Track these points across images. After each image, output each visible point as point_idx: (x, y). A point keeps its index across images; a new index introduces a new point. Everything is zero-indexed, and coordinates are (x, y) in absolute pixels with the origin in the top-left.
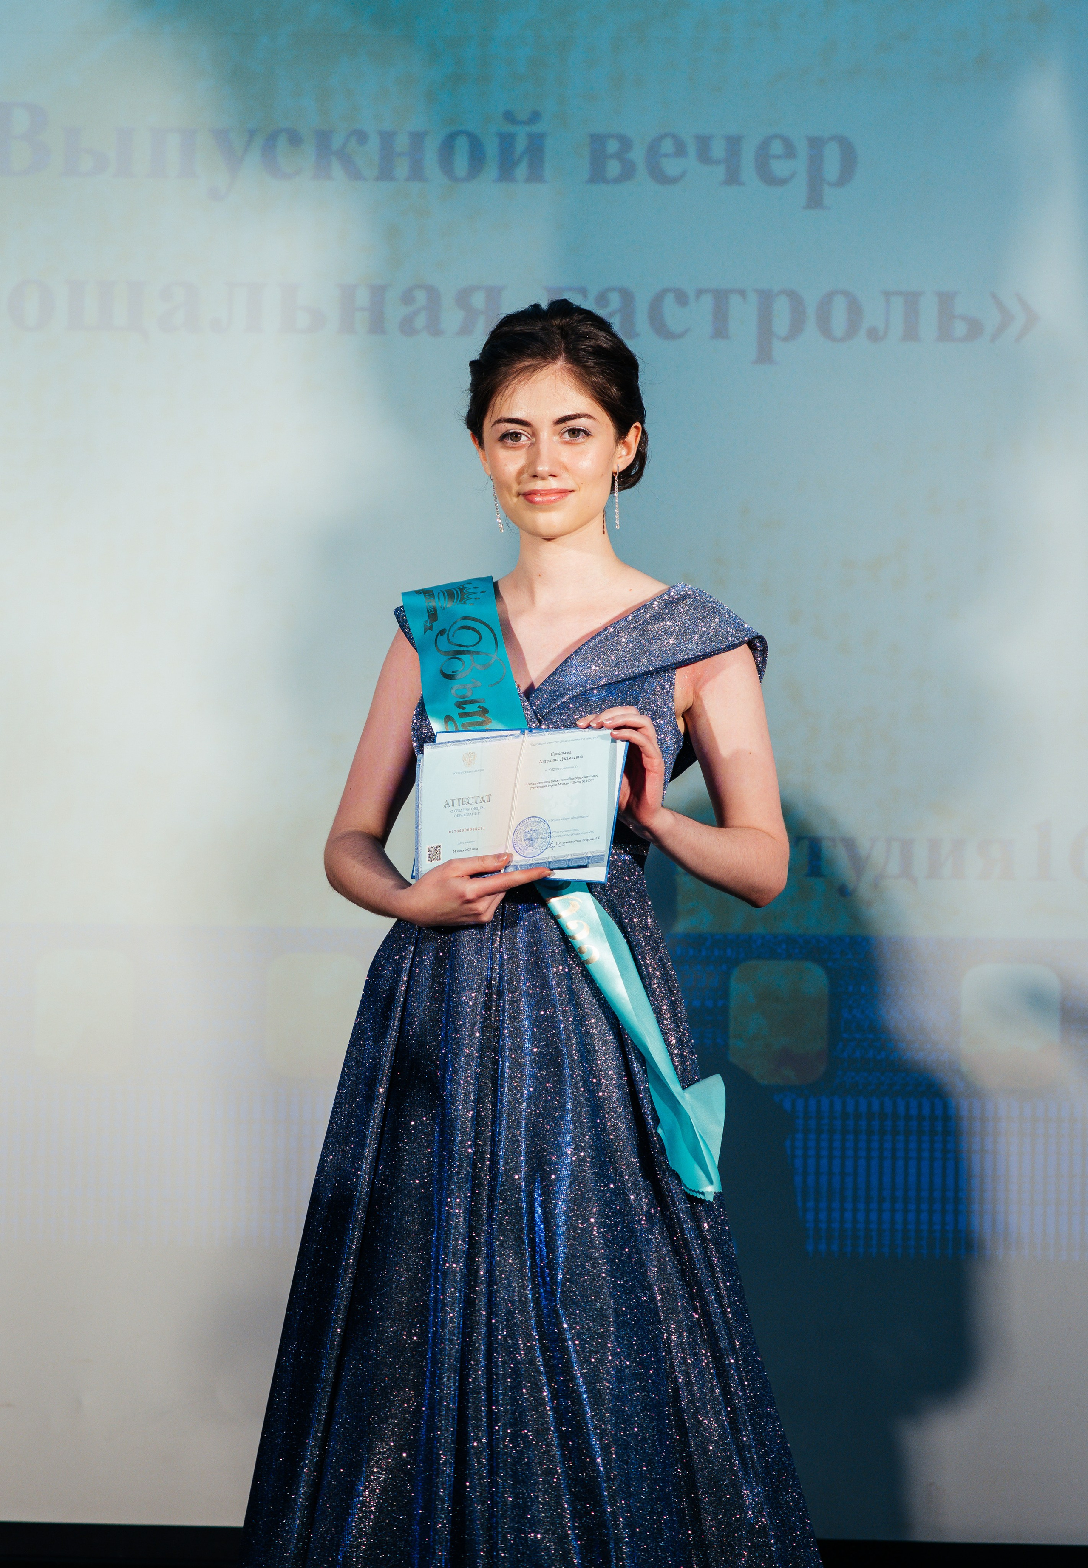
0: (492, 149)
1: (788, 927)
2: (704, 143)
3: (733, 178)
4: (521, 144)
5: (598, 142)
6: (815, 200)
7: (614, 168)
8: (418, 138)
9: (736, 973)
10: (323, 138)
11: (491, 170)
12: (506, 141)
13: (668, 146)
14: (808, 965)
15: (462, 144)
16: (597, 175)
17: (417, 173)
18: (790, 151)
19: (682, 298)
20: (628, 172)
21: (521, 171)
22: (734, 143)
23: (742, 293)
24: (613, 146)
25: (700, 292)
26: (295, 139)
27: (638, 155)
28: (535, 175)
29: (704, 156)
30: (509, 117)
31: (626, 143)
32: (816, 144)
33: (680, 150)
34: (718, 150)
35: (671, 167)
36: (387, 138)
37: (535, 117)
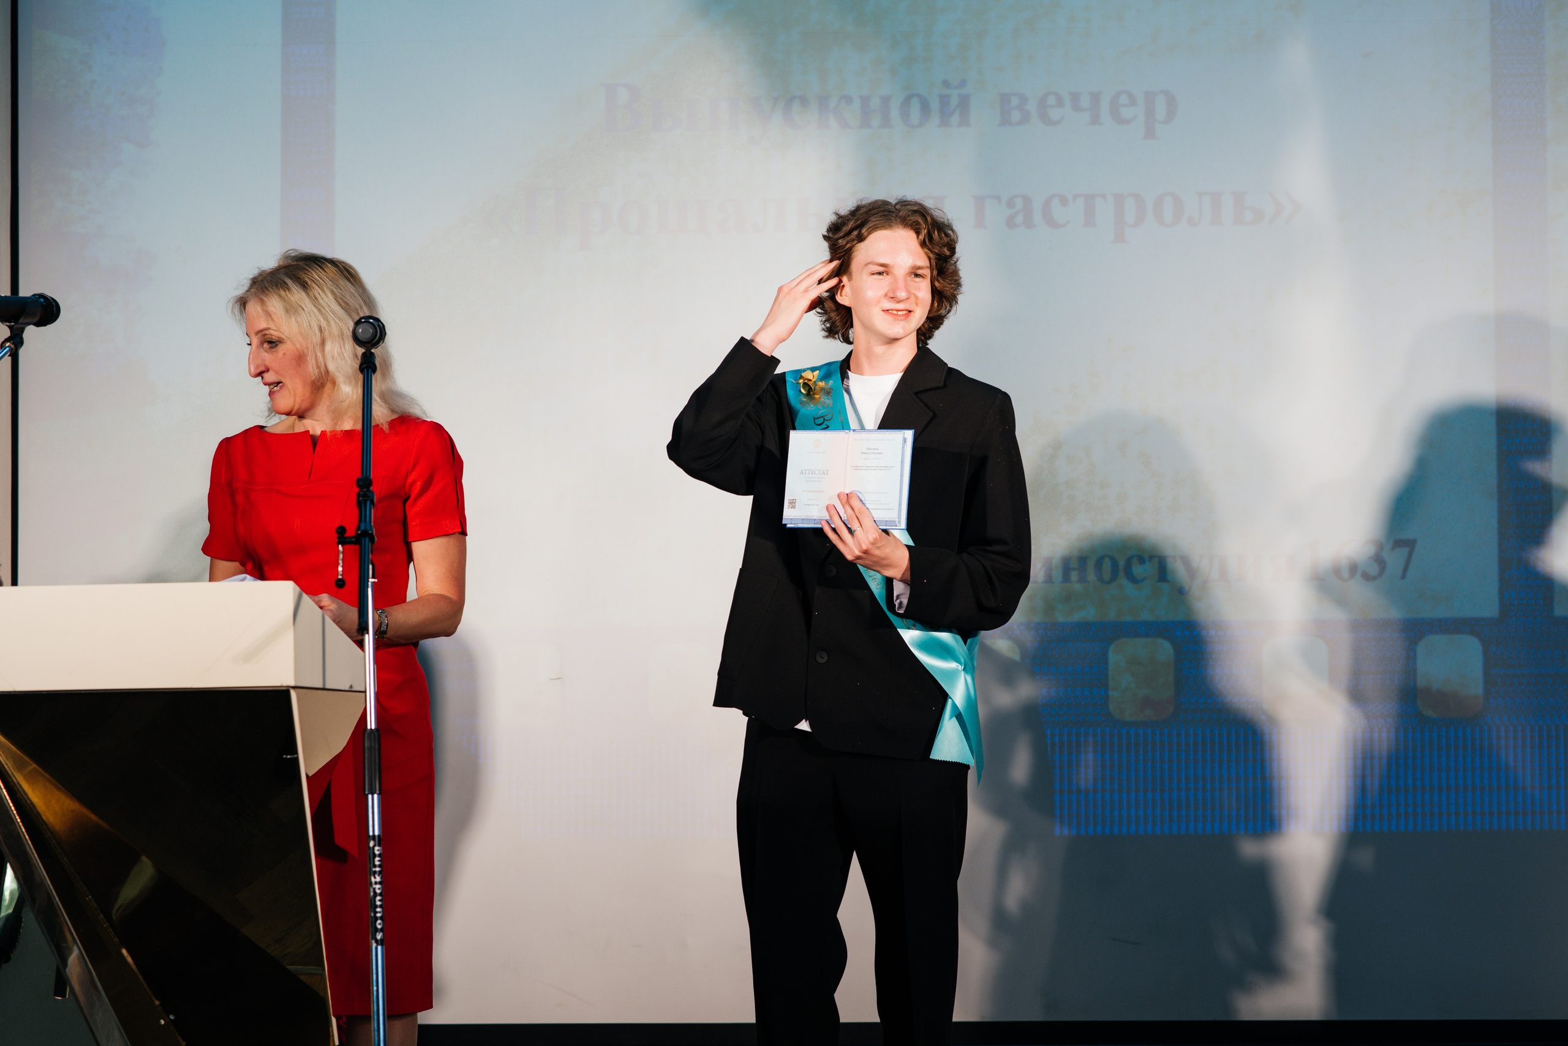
0: (935, 105)
1: (1145, 616)
2: (1075, 97)
3: (1095, 120)
4: (954, 102)
5: (1004, 99)
6: (1150, 133)
7: (1016, 116)
8: (886, 100)
9: (1112, 647)
10: (823, 101)
11: (935, 120)
12: (944, 100)
13: (1051, 100)
14: (1160, 641)
15: (915, 104)
16: (1005, 121)
17: (886, 122)
18: (1133, 102)
19: (1064, 201)
20: (1025, 119)
21: (955, 119)
22: (1095, 97)
23: (1104, 196)
24: (1015, 101)
25: (1075, 197)
26: (804, 101)
27: (1032, 106)
28: (964, 121)
29: (1076, 108)
30: (946, 84)
31: (1024, 99)
32: (1150, 97)
33: (1060, 103)
34: (1085, 102)
35: (1054, 114)
36: (865, 101)
37: (963, 83)
